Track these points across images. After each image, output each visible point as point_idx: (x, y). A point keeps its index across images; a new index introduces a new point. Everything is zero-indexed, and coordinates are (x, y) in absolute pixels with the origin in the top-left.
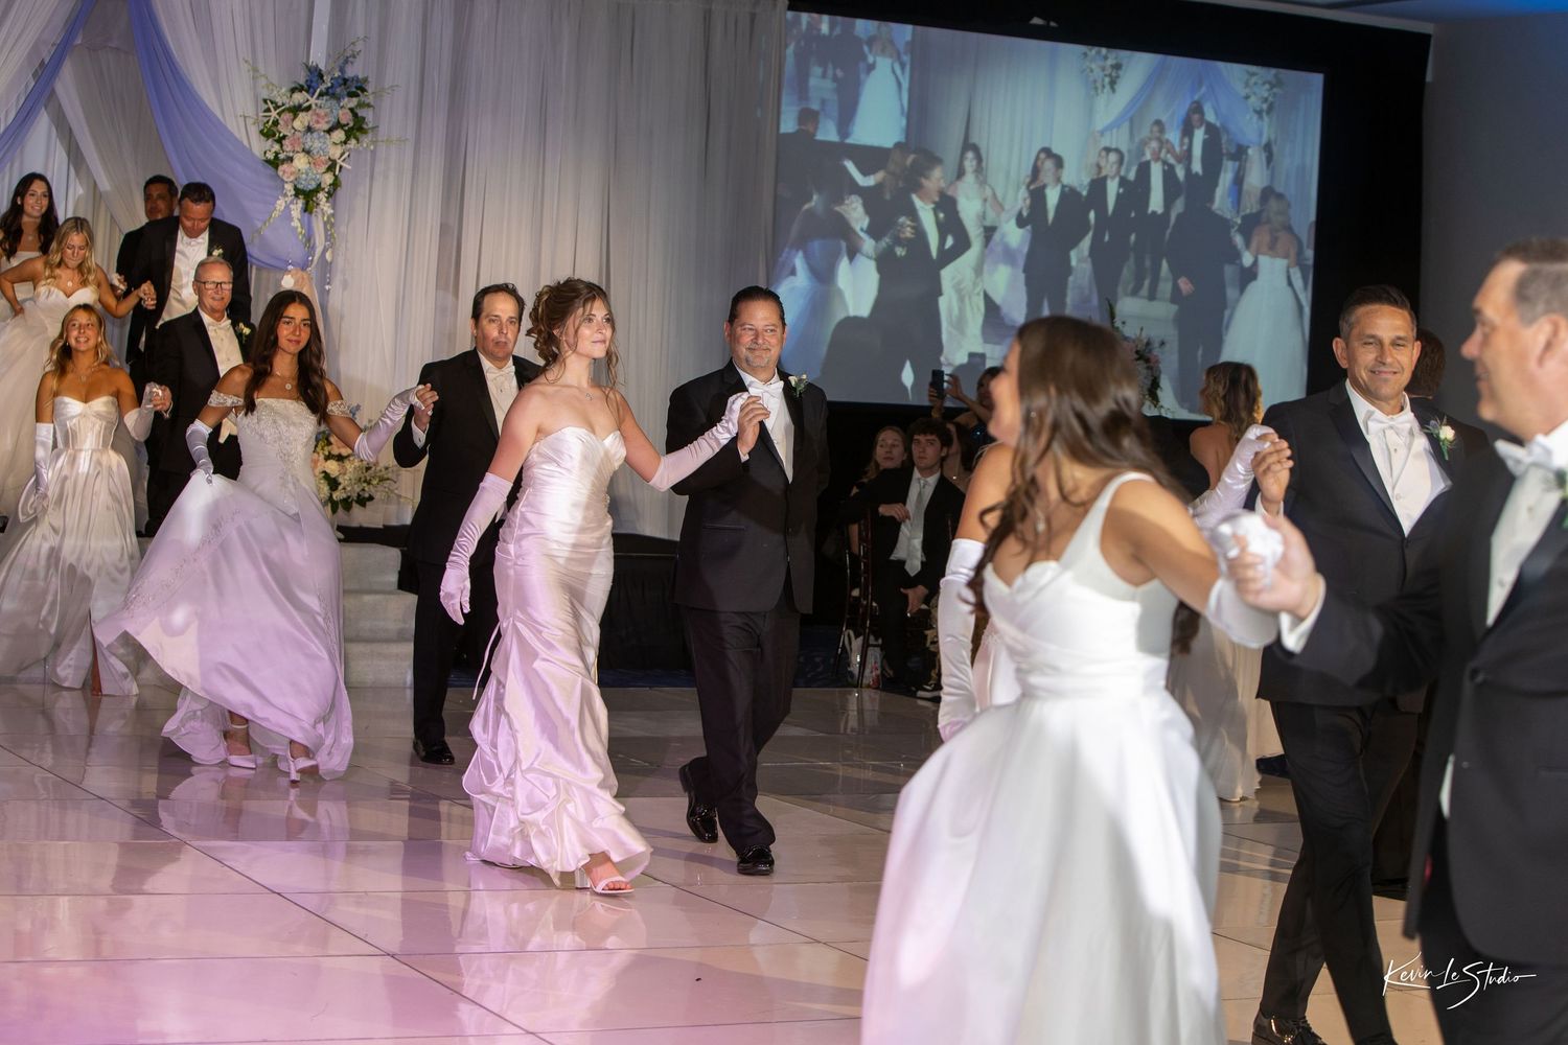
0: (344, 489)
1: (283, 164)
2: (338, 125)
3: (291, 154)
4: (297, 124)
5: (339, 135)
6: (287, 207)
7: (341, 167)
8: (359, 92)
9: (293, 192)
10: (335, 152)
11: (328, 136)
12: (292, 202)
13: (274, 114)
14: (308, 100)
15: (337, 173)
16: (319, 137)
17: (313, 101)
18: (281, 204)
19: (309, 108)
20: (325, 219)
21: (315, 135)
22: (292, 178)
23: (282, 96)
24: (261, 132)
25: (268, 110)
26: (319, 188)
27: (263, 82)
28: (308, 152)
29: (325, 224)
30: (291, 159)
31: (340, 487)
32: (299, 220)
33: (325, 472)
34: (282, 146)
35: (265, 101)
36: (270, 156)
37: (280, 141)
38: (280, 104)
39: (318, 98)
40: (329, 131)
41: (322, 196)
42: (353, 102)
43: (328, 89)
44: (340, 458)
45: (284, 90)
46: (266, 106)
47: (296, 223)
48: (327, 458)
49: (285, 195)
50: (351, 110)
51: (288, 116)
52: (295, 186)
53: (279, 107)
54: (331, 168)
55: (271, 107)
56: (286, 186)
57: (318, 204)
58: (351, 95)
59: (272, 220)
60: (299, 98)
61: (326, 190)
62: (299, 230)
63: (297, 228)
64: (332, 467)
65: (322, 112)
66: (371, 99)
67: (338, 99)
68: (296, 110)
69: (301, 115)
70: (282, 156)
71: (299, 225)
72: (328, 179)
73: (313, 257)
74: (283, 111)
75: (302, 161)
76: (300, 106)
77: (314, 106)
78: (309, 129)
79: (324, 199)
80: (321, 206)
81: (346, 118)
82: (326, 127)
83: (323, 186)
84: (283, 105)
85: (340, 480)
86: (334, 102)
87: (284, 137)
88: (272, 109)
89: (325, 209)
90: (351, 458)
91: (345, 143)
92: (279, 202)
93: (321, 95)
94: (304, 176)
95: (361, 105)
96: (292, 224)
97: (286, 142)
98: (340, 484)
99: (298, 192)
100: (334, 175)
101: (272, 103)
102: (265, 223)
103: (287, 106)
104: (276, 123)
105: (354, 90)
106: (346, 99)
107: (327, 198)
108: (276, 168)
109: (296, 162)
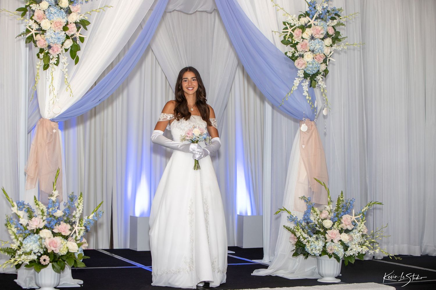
0: (351, 250)
1: (297, 59)
2: (327, 35)
3: (302, 53)
4: (305, 35)
5: (328, 41)
6: (300, 84)
7: (329, 60)
8: (336, 17)
9: (303, 76)
10: (327, 51)
11: (323, 42)
12: (302, 82)
13: (290, 30)
14: (309, 22)
15: (327, 64)
16: (319, 43)
17: (312, 22)
18: (297, 82)
19: (310, 26)
20: (322, 91)
21: (316, 41)
22: (303, 67)
23: (292, 19)
24: (282, 42)
25: (287, 28)
26: (318, 73)
27: (281, 13)
28: (313, 51)
29: (322, 94)
30: (302, 56)
31: (349, 249)
32: (307, 91)
33: (341, 241)
34: (296, 48)
35: (284, 23)
36: (290, 54)
37: (294, 45)
38: (292, 25)
39: (314, 21)
40: (323, 39)
41: (319, 77)
42: (335, 22)
43: (319, 15)
44: (347, 231)
45: (294, 16)
46: (285, 26)
47: (305, 94)
48: (341, 232)
49: (299, 77)
50: (333, 27)
51: (298, 31)
52: (305, 72)
53: (293, 26)
54: (325, 61)
55: (288, 26)
56: (299, 71)
57: (318, 82)
58: (333, 19)
59: (292, 92)
60: (304, 20)
61: (322, 74)
62: (307, 98)
63: (306, 96)
64: (345, 237)
65: (319, 28)
66: (342, 21)
67: (325, 21)
68: (303, 28)
69: (307, 30)
70: (297, 55)
71: (307, 95)
72: (323, 67)
73: (317, 113)
74: (295, 29)
75: (309, 56)
76: (306, 25)
77: (313, 25)
78: (312, 38)
79: (321, 79)
80: (320, 83)
81: (331, 32)
82: (322, 37)
83: (320, 71)
84: (295, 25)
85: (349, 245)
86: (324, 23)
87: (297, 43)
88: (289, 28)
89: (322, 85)
90: (354, 231)
91: (331, 46)
92: (295, 81)
93: (316, 19)
94: (311, 65)
95: (339, 24)
96: (304, 94)
97: (298, 47)
98: (348, 247)
99: (306, 75)
100: (326, 65)
101: (288, 24)
102: (288, 94)
103: (297, 25)
104: (291, 36)
105: (334, 16)
106: (330, 21)
107: (322, 78)
108: (294, 60)
109: (305, 57)
